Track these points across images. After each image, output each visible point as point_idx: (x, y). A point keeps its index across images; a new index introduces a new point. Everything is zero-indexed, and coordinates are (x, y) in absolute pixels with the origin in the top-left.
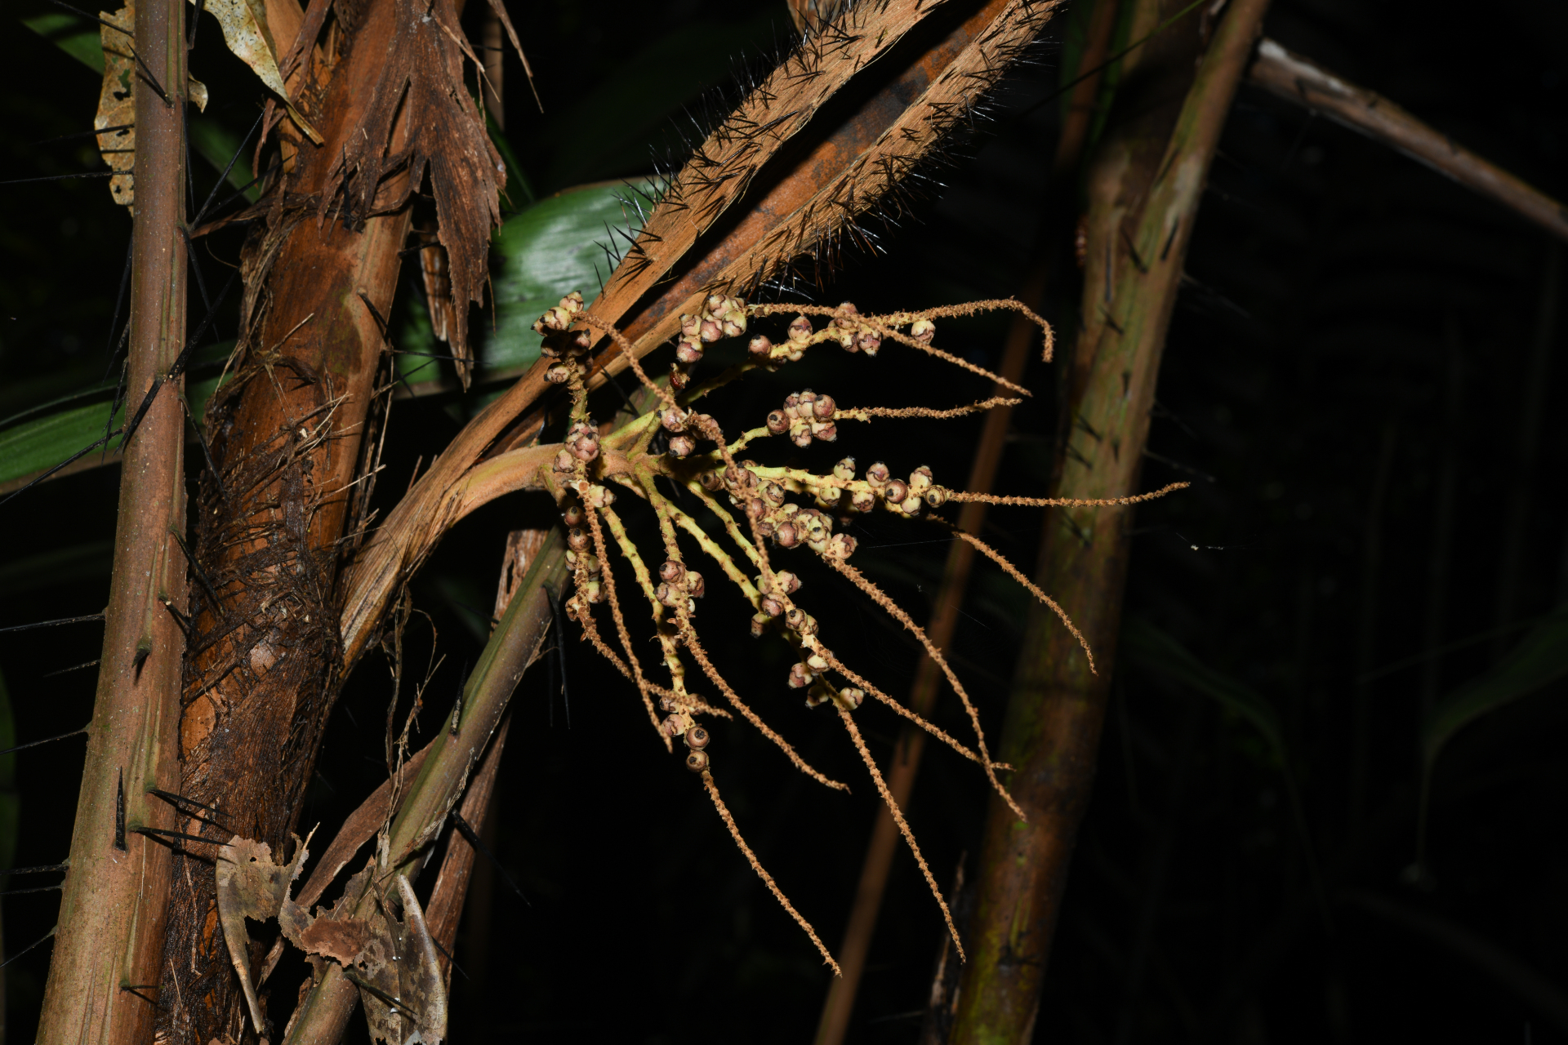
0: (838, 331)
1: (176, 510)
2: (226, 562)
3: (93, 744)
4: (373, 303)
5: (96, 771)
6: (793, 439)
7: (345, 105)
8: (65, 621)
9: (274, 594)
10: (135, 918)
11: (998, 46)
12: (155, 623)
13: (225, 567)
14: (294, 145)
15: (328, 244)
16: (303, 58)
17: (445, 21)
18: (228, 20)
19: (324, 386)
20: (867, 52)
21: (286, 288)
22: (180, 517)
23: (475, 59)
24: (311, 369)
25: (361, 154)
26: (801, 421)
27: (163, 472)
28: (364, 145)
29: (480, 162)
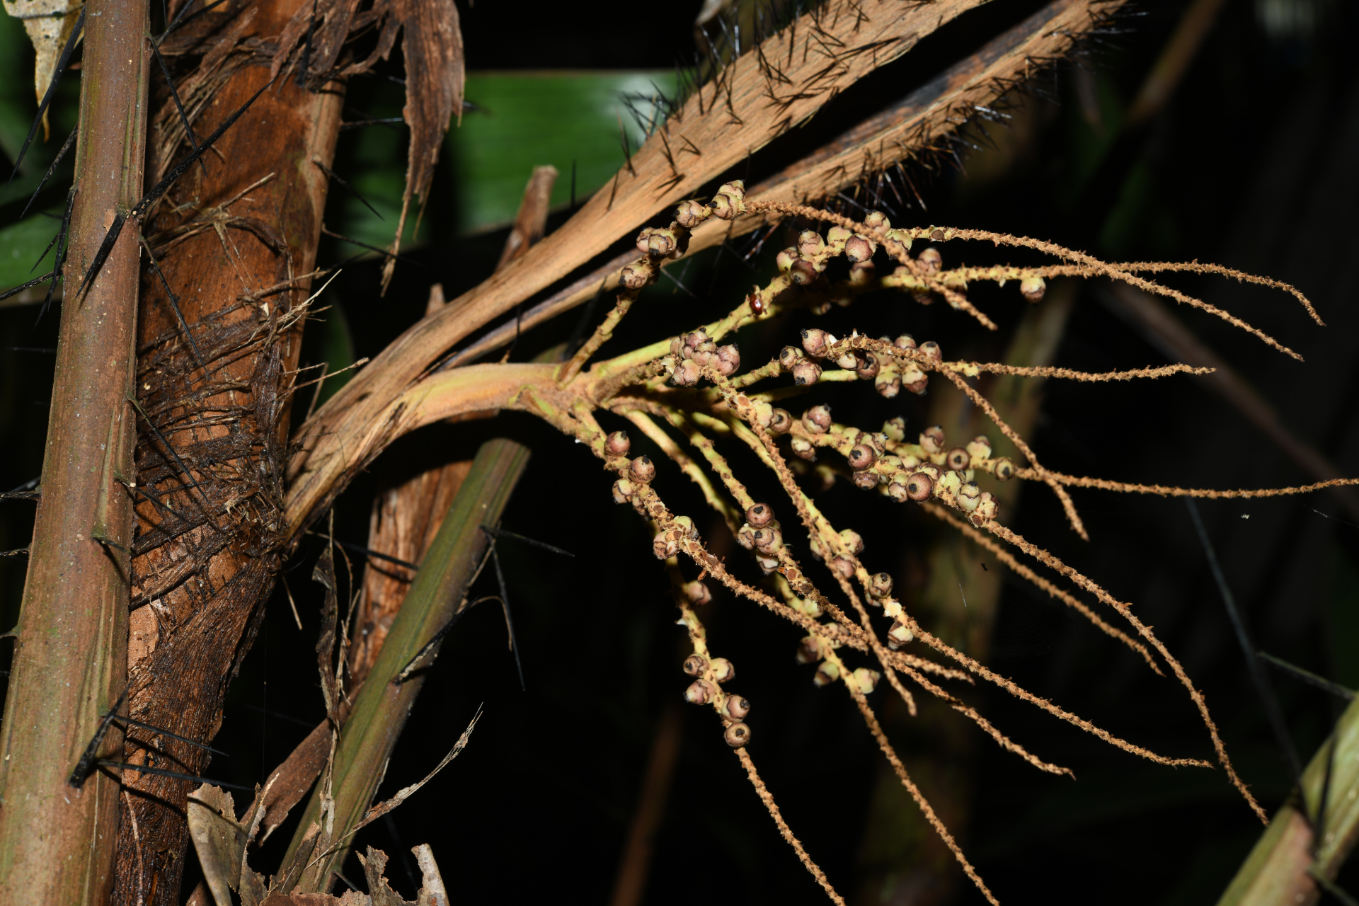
1: (131, 375)
2: (174, 447)
6: (880, 387)
9: (240, 490)
10: (88, 876)
12: (109, 506)
13: (173, 453)
15: (278, 99)
22: (133, 384)
26: (893, 368)
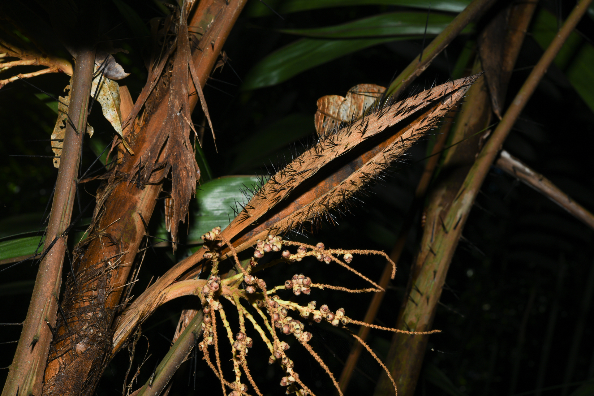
0: (316, 253)
1: (57, 287)
2: (73, 309)
3: (10, 373)
4: (143, 217)
5: (10, 384)
6: (294, 292)
7: (144, 141)
8: (8, 324)
9: (89, 323)
11: (390, 155)
12: (42, 329)
13: (72, 311)
14: (123, 154)
15: (130, 193)
16: (131, 122)
17: (185, 115)
18: (105, 105)
19: (120, 246)
20: (341, 150)
21: (111, 207)
22: (58, 290)
23: (194, 131)
24: (116, 239)
25: (147, 161)
26: (297, 285)
27: (54, 272)
28: (148, 158)
29: (191, 169)
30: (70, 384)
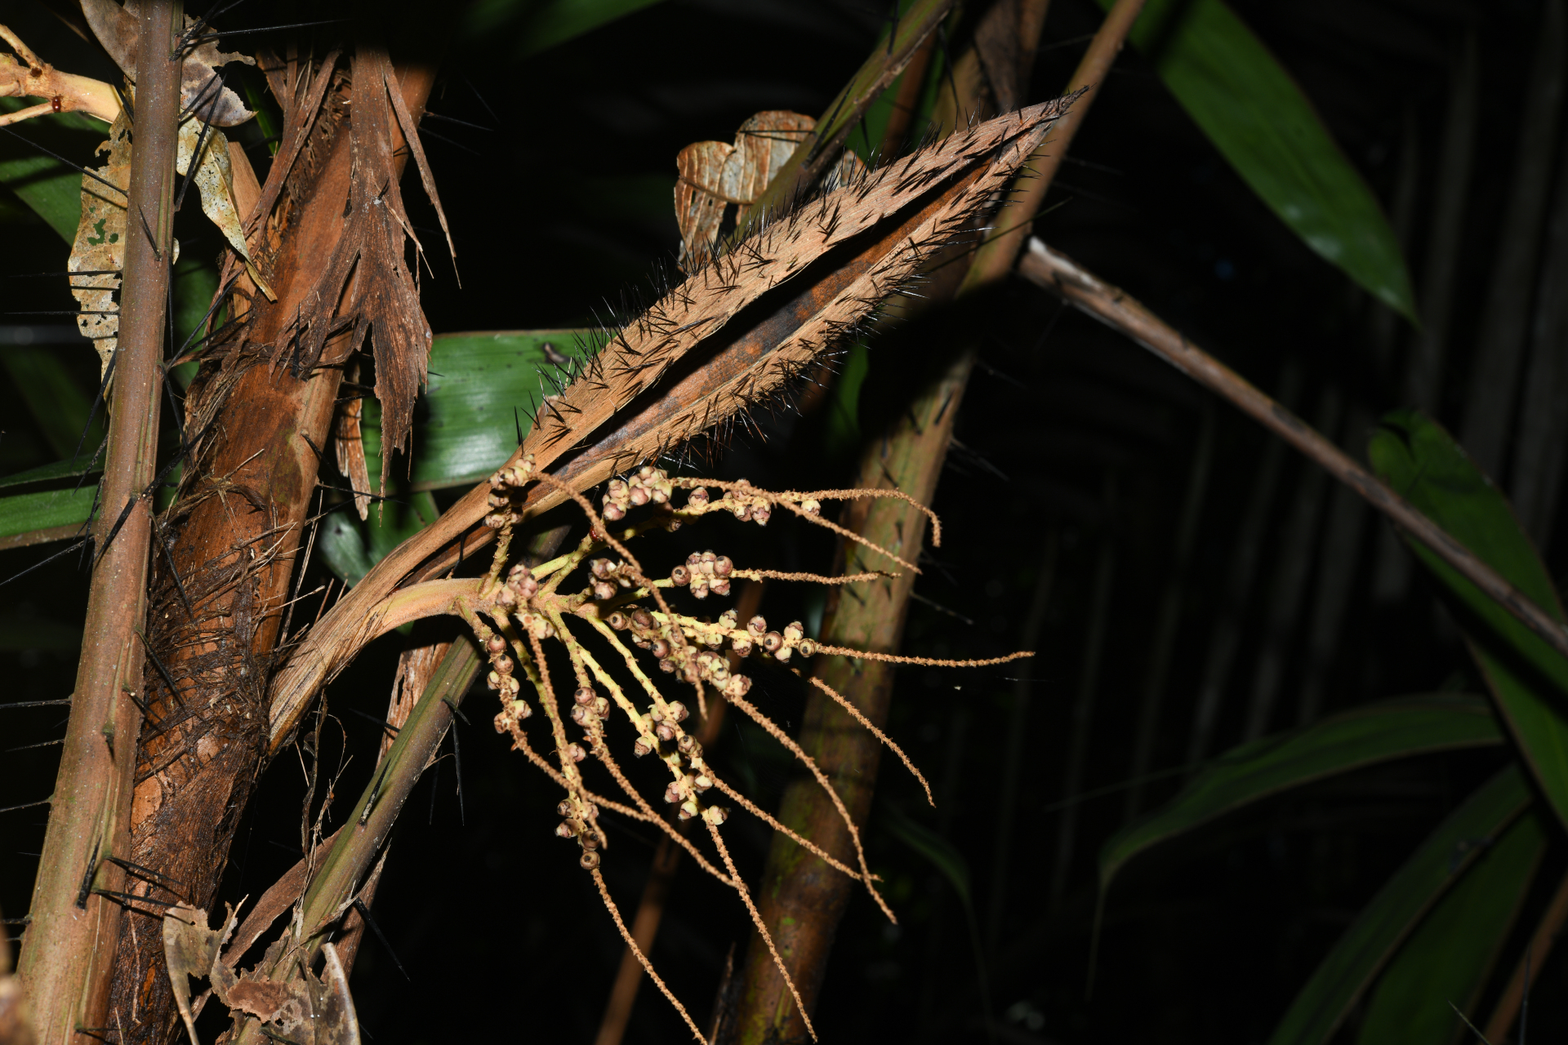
0: (733, 502)
1: (140, 613)
2: (177, 661)
3: (57, 814)
4: (313, 440)
5: (61, 837)
6: (693, 591)
7: (294, 267)
8: (36, 703)
9: (222, 692)
10: (89, 970)
11: (886, 279)
12: (118, 710)
13: (176, 666)
14: (247, 299)
15: (277, 389)
16: (260, 224)
17: (392, 205)
18: (206, 188)
19: (271, 513)
20: (779, 273)
21: (237, 425)
22: (142, 619)
23: (415, 239)
24: (261, 497)
25: (313, 314)
26: (701, 576)
27: (132, 579)
28: (316, 306)
29: (414, 329)
30: (189, 831)
